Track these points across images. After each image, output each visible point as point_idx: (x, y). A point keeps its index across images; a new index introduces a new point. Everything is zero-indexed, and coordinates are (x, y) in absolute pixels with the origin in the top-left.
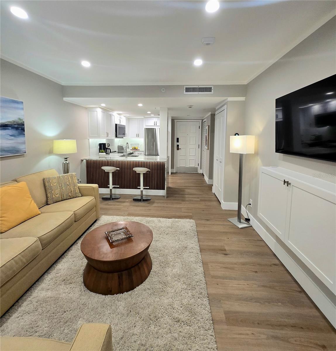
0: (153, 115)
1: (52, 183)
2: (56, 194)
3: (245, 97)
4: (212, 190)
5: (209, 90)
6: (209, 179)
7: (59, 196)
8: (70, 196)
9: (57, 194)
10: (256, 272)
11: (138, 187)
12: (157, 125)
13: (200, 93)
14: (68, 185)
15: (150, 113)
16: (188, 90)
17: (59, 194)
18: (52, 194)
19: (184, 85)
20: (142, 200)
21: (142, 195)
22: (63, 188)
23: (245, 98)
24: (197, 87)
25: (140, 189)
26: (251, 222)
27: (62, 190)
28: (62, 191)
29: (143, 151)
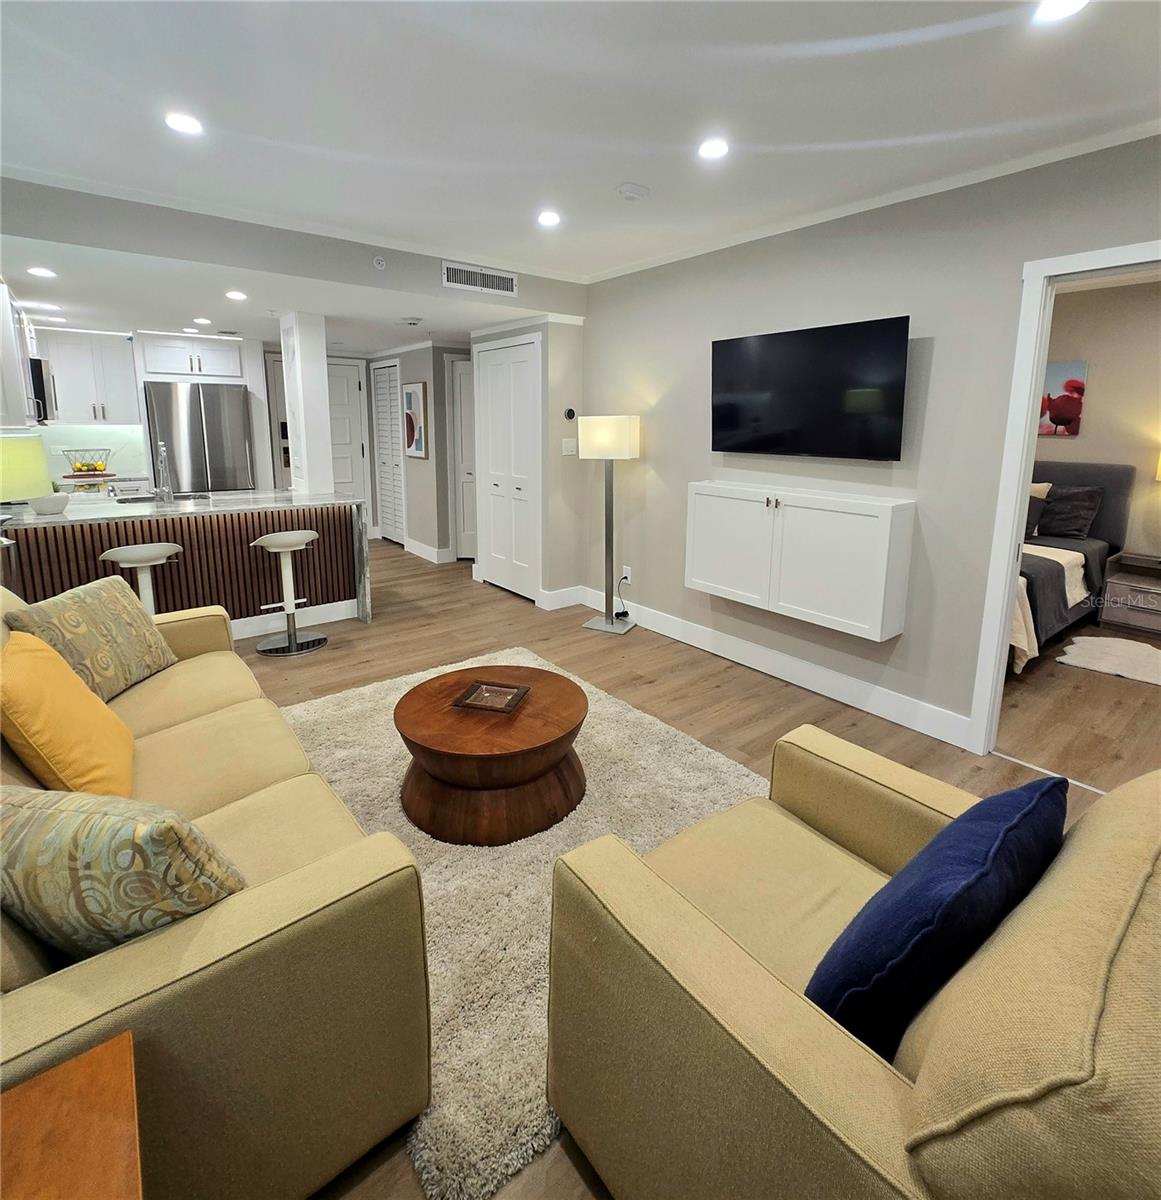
0: (196, 331)
1: (63, 626)
2: (106, 669)
3: (582, 318)
4: (472, 576)
5: (505, 284)
6: (439, 548)
7: (116, 674)
8: (148, 666)
9: (109, 666)
10: (718, 687)
11: (262, 608)
12: (203, 373)
13: (486, 290)
14: (130, 624)
15: (208, 322)
16: (454, 275)
17: (116, 667)
18: (88, 668)
19: (442, 260)
20: (294, 648)
21: (292, 631)
22: (120, 640)
23: (584, 321)
24: (478, 270)
25: (281, 609)
26: (632, 618)
27: (118, 646)
28: (119, 651)
29: (147, 479)
